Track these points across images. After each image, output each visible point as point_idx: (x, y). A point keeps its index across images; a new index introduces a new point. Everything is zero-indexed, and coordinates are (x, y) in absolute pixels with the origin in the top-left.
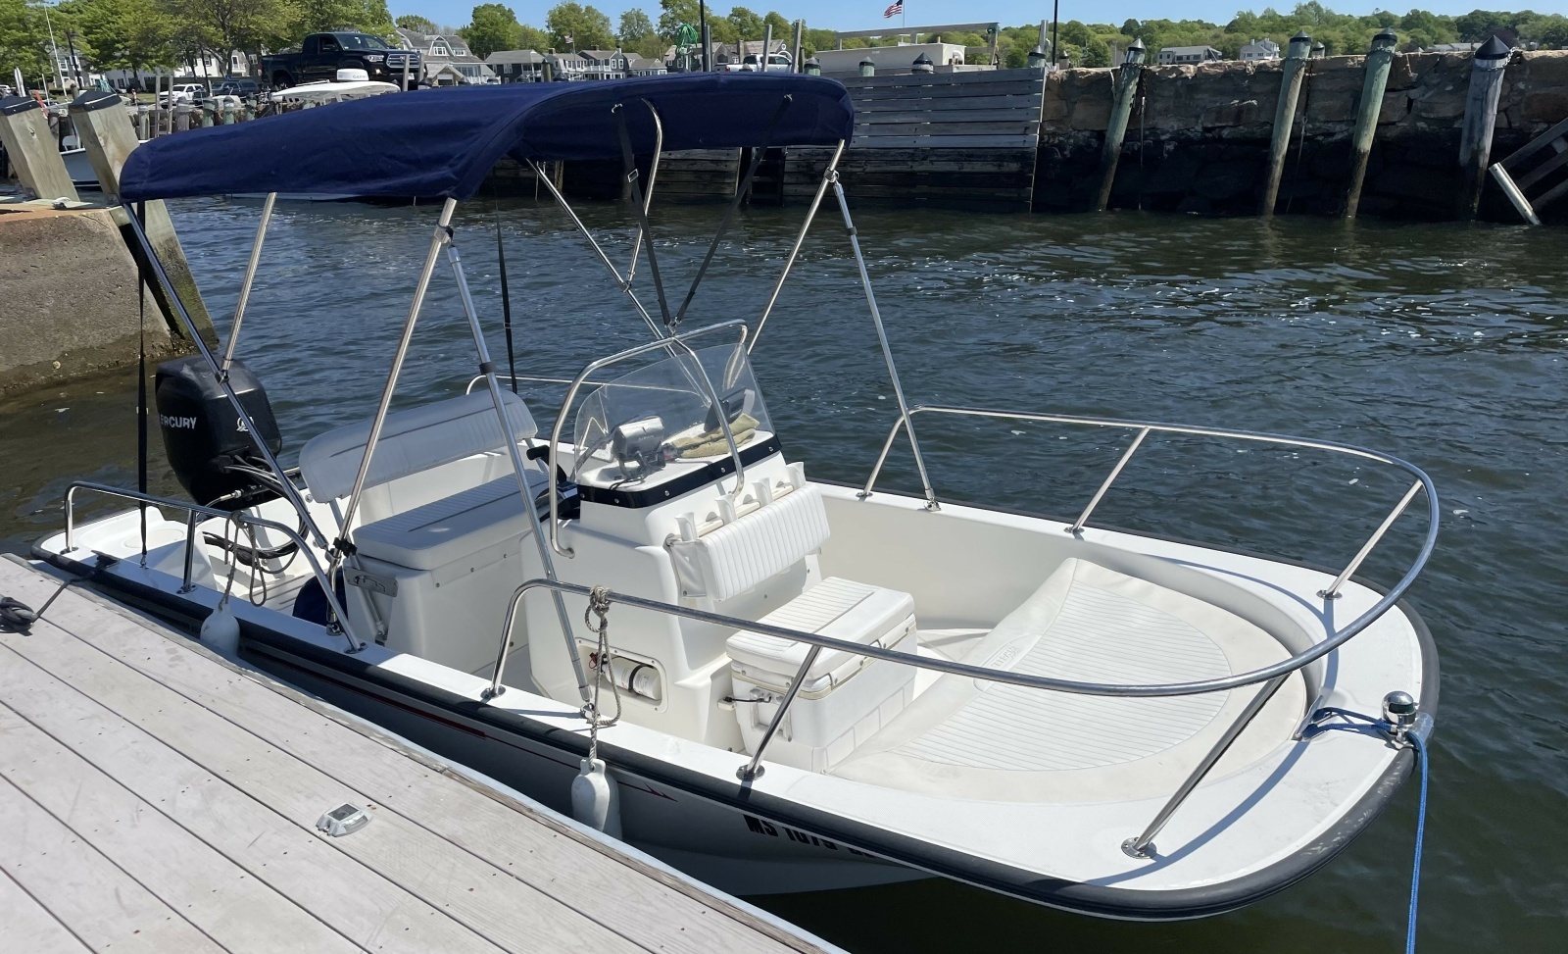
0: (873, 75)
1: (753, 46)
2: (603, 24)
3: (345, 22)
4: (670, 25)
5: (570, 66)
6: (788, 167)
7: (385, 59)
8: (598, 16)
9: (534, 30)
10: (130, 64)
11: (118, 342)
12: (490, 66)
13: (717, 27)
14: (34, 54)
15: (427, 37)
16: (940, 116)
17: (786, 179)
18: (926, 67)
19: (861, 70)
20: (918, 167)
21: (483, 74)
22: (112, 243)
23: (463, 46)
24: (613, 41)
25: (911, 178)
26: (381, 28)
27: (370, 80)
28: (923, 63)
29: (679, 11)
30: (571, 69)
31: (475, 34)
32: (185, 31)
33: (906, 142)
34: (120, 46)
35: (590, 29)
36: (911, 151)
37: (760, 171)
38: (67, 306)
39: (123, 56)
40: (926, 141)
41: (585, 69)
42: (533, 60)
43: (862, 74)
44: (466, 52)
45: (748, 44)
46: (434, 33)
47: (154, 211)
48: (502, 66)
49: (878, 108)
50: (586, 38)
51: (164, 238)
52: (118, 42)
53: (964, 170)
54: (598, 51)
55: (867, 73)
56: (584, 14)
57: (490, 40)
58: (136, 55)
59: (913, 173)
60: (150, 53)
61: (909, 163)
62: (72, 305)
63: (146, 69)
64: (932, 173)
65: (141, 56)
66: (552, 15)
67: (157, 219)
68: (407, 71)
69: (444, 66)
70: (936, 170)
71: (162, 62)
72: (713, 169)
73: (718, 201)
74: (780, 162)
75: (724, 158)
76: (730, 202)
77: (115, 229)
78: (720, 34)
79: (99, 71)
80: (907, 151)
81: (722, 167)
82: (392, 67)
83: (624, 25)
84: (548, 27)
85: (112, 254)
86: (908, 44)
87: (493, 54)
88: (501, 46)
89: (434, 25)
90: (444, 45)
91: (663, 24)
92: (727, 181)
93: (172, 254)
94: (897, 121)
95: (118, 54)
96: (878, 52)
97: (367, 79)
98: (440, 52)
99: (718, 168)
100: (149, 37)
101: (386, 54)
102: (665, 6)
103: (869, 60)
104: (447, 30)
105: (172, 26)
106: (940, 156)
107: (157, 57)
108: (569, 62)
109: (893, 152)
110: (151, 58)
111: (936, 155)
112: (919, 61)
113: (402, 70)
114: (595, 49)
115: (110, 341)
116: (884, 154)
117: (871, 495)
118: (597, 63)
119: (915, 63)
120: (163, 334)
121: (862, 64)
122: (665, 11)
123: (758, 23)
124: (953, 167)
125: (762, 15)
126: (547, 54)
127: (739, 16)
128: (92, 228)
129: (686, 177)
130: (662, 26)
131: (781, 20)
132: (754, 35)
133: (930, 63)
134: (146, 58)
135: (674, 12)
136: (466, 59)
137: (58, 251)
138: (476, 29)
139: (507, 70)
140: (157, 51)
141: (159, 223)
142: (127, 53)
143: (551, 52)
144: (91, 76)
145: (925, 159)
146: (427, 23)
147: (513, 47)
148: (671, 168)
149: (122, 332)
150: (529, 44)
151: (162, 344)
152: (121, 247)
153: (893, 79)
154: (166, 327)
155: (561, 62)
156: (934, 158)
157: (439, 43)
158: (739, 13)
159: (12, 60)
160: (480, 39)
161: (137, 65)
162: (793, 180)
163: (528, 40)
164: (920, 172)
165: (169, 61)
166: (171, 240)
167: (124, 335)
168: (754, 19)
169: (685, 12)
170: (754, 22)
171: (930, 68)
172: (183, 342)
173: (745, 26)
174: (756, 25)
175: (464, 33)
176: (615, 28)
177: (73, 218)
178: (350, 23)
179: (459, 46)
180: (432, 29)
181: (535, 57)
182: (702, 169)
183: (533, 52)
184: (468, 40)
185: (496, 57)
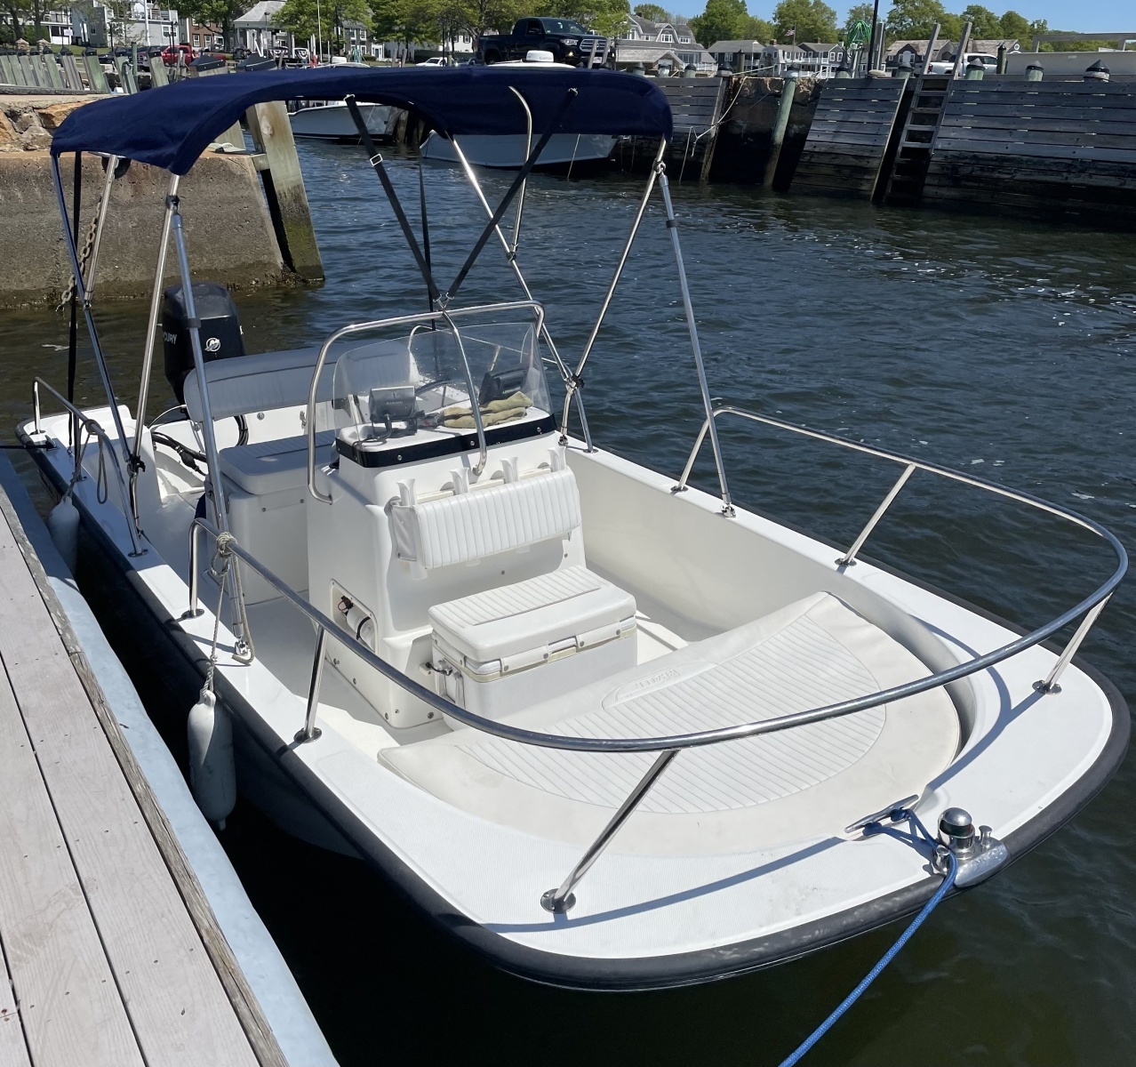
0: (1040, 80)
1: (983, 45)
2: (828, 18)
3: (585, 9)
4: (897, 21)
5: (788, 57)
6: (932, 168)
7: (579, 43)
8: (826, 10)
9: (762, 22)
10: (404, 38)
11: (238, 268)
12: (712, 54)
13: (947, 25)
14: (327, 24)
15: (657, 25)
16: (1108, 128)
17: (928, 180)
18: (1099, 74)
19: (1027, 73)
20: (1073, 180)
21: (702, 60)
22: (248, 185)
23: (688, 34)
24: (836, 35)
25: (1065, 190)
26: (615, 15)
27: (555, 61)
28: (1097, 70)
29: (909, 7)
30: (789, 61)
31: (704, 23)
32: (448, 12)
33: (1064, 152)
34: (398, 22)
35: (815, 22)
36: (1070, 162)
37: (902, 169)
38: (203, 233)
39: (400, 31)
40: (1087, 152)
41: (803, 60)
42: (754, 50)
43: (1028, 78)
44: (690, 40)
45: (978, 42)
46: (666, 22)
47: (289, 162)
48: (724, 54)
49: (1040, 115)
50: (810, 31)
51: (294, 184)
52: (397, 18)
53: (1125, 187)
54: (819, 43)
55: (1034, 77)
56: (812, 8)
57: (718, 29)
58: (410, 30)
59: (1068, 185)
60: (421, 29)
61: (1065, 174)
62: (207, 232)
63: (416, 43)
64: (1090, 187)
65: (414, 31)
66: (780, 7)
67: (290, 167)
68: (593, 54)
69: (667, 51)
70: (1093, 184)
71: (430, 38)
72: (854, 164)
73: (854, 196)
74: (925, 162)
75: (867, 154)
76: (866, 198)
77: (253, 173)
78: (950, 31)
79: (380, 42)
80: (1061, 161)
81: (863, 163)
82: (583, 50)
83: (851, 20)
84: (774, 19)
85: (246, 194)
86: (1111, 50)
87: (718, 42)
88: (727, 36)
89: (666, 14)
90: (671, 32)
91: (891, 19)
92: (866, 177)
93: (297, 198)
94: (1058, 129)
95: (397, 28)
96: (1075, 57)
97: (552, 60)
98: (667, 39)
99: (859, 164)
100: (420, 15)
101: (580, 39)
102: (896, 2)
103: (1038, 64)
104: (679, 19)
105: (438, 6)
106: (1100, 169)
107: (426, 32)
108: (789, 53)
109: (1048, 161)
110: (422, 33)
111: (1095, 168)
112: (1094, 68)
113: (589, 54)
114: (816, 41)
115: (232, 266)
116: (1038, 163)
117: (685, 489)
118: (815, 55)
119: (1089, 70)
120: (275, 266)
121: (1030, 68)
122: (895, 7)
123: (993, 22)
124: (1113, 182)
125: (999, 13)
126: (768, 45)
127: (973, 14)
128: (234, 170)
129: (825, 170)
130: (889, 22)
131: (1020, 19)
132: (986, 34)
133: (1105, 71)
134: (418, 32)
135: (904, 8)
136: (689, 46)
137: (203, 187)
138: (706, 19)
139: (728, 58)
140: (427, 28)
141: (291, 172)
142: (404, 28)
143: (772, 43)
144: (373, 46)
145: (1081, 171)
146: (661, 11)
147: (738, 37)
148: (813, 160)
149: (243, 260)
150: (754, 35)
151: (273, 274)
152: (255, 188)
153: (1059, 85)
154: (280, 260)
155: (780, 52)
156: (1094, 172)
157: (668, 31)
158: (975, 11)
159: (309, 28)
160: (708, 28)
161: (409, 39)
162: (936, 182)
163: (754, 30)
164: (1075, 184)
165: (434, 37)
166: (298, 186)
167: (244, 263)
168: (990, 18)
169: (917, 8)
170: (988, 21)
171: (1105, 76)
172: (292, 274)
173: (980, 24)
174: (990, 25)
175: (695, 23)
176: (841, 23)
177: (220, 160)
178: (590, 10)
179: (685, 34)
180: (665, 17)
181: (756, 46)
182: (843, 163)
183: (756, 42)
184: (696, 30)
185: (720, 46)
